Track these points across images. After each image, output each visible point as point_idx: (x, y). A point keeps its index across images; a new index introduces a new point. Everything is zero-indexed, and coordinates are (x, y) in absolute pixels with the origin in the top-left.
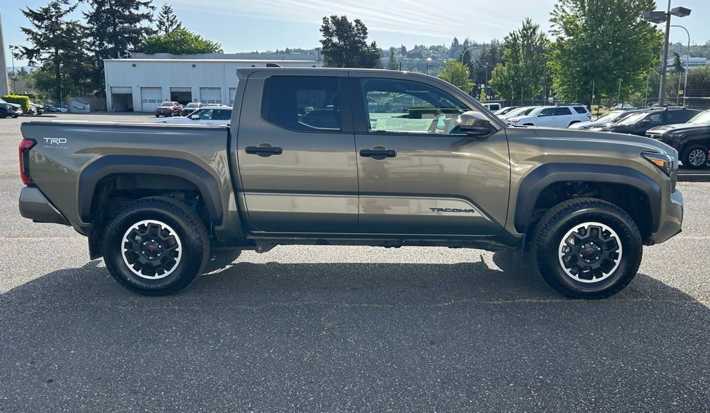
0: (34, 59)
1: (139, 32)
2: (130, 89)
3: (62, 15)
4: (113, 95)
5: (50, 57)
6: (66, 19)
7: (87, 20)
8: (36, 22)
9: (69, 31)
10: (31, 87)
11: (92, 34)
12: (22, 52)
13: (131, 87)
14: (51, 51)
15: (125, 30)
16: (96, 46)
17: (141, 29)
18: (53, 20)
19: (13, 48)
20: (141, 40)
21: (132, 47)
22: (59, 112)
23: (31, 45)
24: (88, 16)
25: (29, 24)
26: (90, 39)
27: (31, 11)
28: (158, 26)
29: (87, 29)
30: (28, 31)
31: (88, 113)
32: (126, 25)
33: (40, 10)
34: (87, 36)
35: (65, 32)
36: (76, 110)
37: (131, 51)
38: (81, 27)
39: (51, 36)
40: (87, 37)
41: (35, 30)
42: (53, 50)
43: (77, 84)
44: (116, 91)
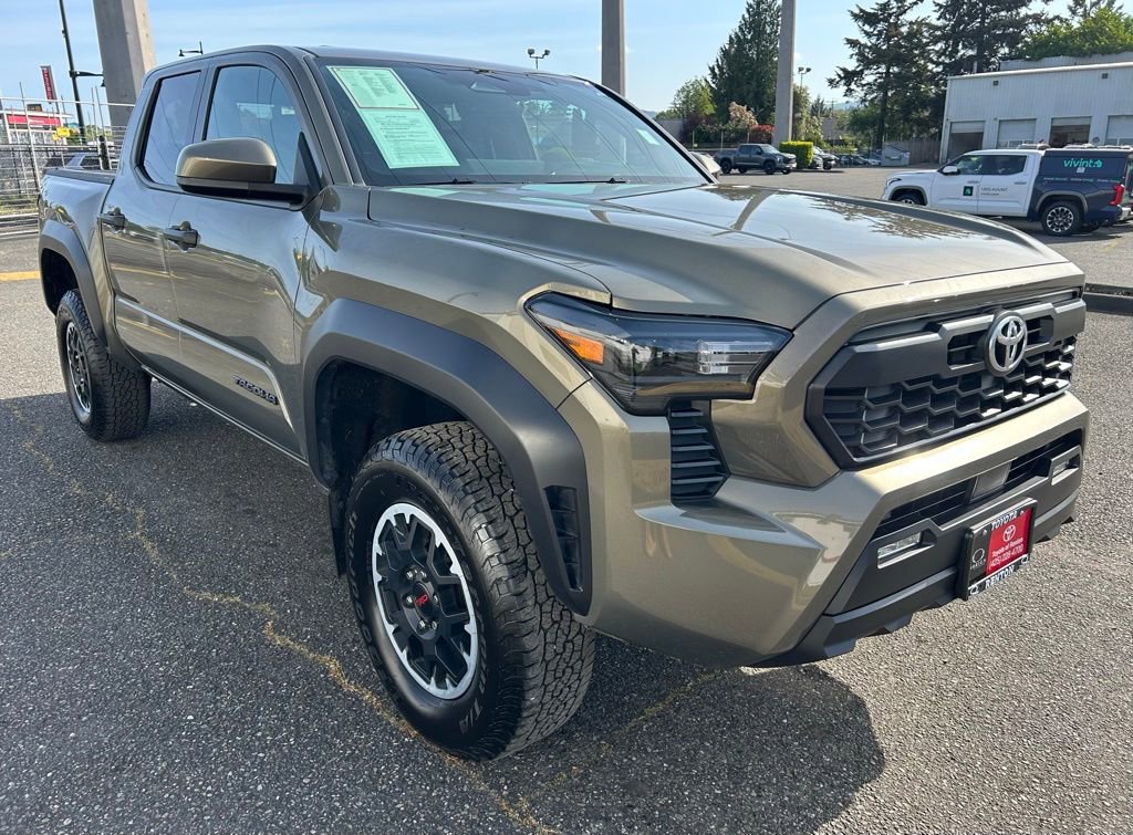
0: (853, 86)
1: (1021, 24)
2: (980, 125)
3: (905, 12)
4: (952, 135)
5: (876, 80)
6: (910, 16)
7: (938, 15)
8: (867, 28)
9: (911, 35)
10: (842, 128)
11: (944, 37)
12: (839, 76)
13: (983, 122)
14: (880, 70)
15: (996, 24)
16: (946, 56)
17: (1027, 16)
18: (891, 21)
19: (804, 71)
20: (1023, 37)
21: (1007, 50)
22: (866, 165)
23: (852, 65)
24: (941, 6)
25: (856, 31)
26: (940, 46)
27: (861, 10)
28: (1070, 8)
29: (938, 28)
30: (852, 43)
31: (905, 166)
32: (1003, 13)
33: (876, 7)
34: (935, 41)
35: (904, 38)
36: (888, 162)
37: (1004, 58)
38: (930, 26)
39: (884, 47)
40: (935, 44)
41: (864, 40)
42: (883, 69)
43: (907, 120)
44: (958, 129)
